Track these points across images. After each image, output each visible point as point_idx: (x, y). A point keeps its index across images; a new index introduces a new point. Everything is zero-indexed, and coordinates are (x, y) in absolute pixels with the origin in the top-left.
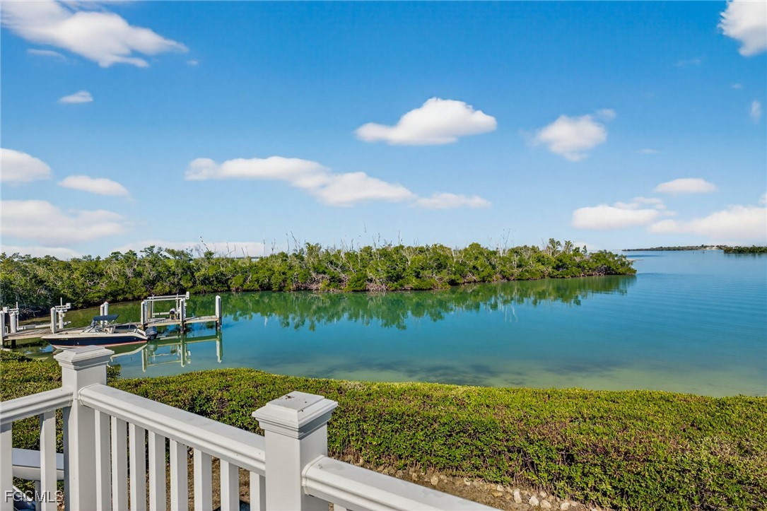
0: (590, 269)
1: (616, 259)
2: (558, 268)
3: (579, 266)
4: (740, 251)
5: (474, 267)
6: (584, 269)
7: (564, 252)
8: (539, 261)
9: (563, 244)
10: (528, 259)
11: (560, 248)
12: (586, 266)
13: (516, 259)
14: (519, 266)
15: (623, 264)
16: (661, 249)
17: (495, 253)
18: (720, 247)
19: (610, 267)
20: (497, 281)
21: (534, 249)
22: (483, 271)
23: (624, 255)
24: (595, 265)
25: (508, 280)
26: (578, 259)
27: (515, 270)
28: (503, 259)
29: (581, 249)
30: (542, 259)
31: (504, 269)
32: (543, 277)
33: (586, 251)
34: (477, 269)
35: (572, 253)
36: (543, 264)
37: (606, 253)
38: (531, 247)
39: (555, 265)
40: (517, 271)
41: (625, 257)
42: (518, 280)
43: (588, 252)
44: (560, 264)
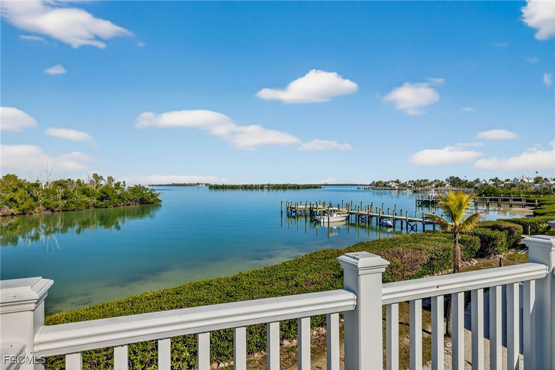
0: (128, 200)
1: (148, 192)
2: (102, 199)
3: (120, 198)
4: (217, 187)
5: (11, 200)
6: (124, 199)
7: (107, 186)
8: (84, 193)
9: (105, 178)
10: (74, 191)
11: (102, 182)
12: (125, 197)
13: (61, 191)
14: (64, 198)
15: (153, 196)
16: (174, 185)
17: (37, 185)
18: (206, 185)
19: (143, 198)
20: (39, 212)
21: (79, 182)
22: (23, 203)
23: (154, 189)
24: (132, 197)
25: (53, 211)
26: (119, 192)
27: (60, 202)
28: (46, 191)
29: (122, 184)
30: (87, 192)
31: (48, 201)
32: (88, 208)
33: (125, 186)
34: (16, 202)
35: (113, 186)
36: (88, 196)
37: (140, 187)
38: (76, 180)
39: (99, 197)
40: (62, 203)
41: (154, 190)
42: (63, 211)
43: (127, 186)
44: (104, 196)
